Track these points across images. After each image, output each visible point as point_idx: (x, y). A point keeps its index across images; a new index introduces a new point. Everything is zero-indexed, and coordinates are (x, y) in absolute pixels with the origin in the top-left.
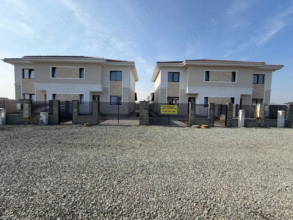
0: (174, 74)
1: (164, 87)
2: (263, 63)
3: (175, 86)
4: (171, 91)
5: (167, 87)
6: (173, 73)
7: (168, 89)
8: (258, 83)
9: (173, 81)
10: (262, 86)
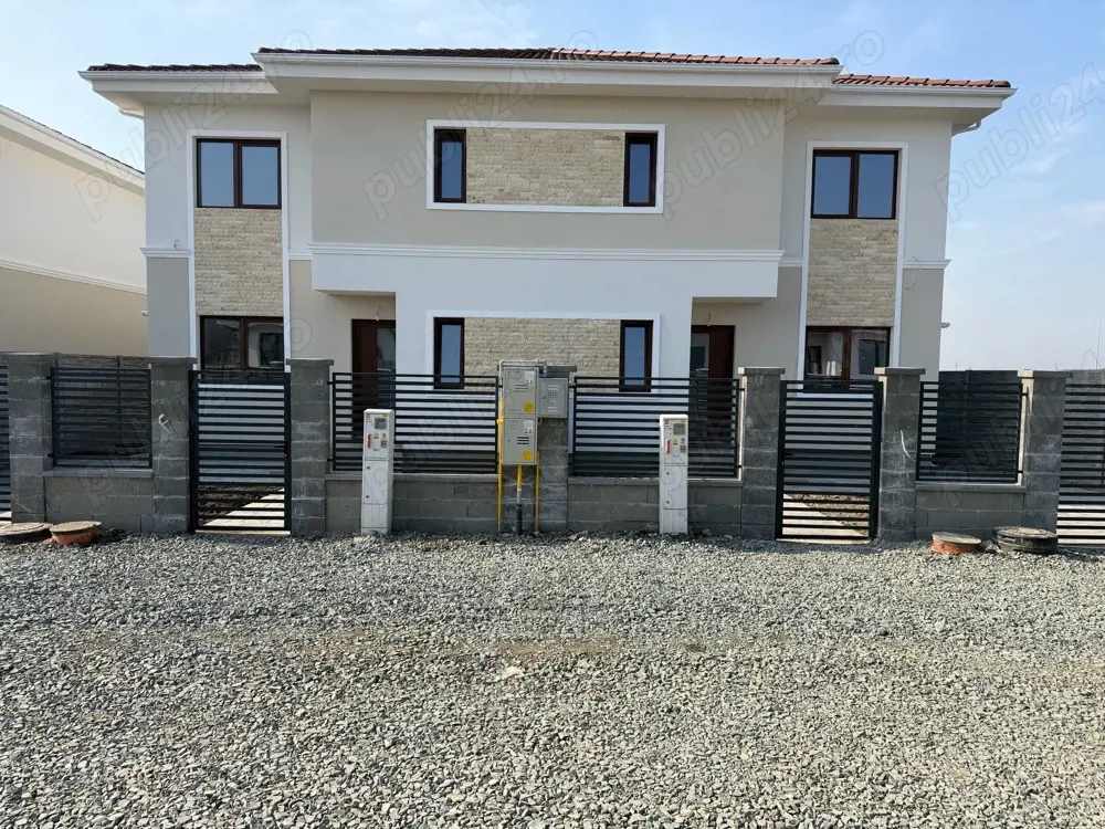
0: (246, 150)
1: (164, 247)
2: (832, 68)
3: (252, 237)
4: (225, 275)
5: (191, 245)
6: (240, 144)
7: (198, 264)
8: (852, 214)
9: (239, 204)
10: (879, 237)
